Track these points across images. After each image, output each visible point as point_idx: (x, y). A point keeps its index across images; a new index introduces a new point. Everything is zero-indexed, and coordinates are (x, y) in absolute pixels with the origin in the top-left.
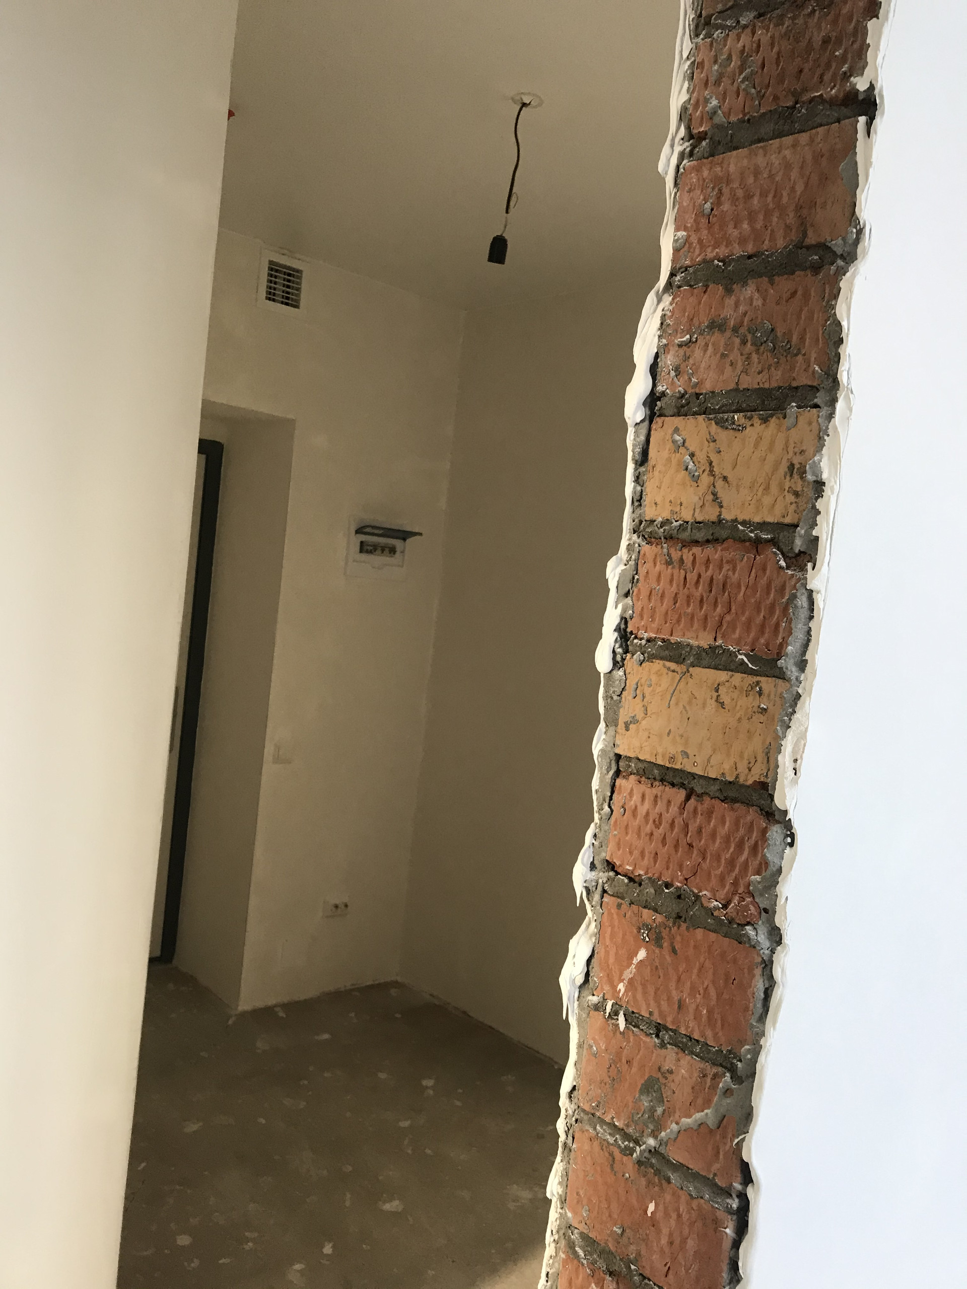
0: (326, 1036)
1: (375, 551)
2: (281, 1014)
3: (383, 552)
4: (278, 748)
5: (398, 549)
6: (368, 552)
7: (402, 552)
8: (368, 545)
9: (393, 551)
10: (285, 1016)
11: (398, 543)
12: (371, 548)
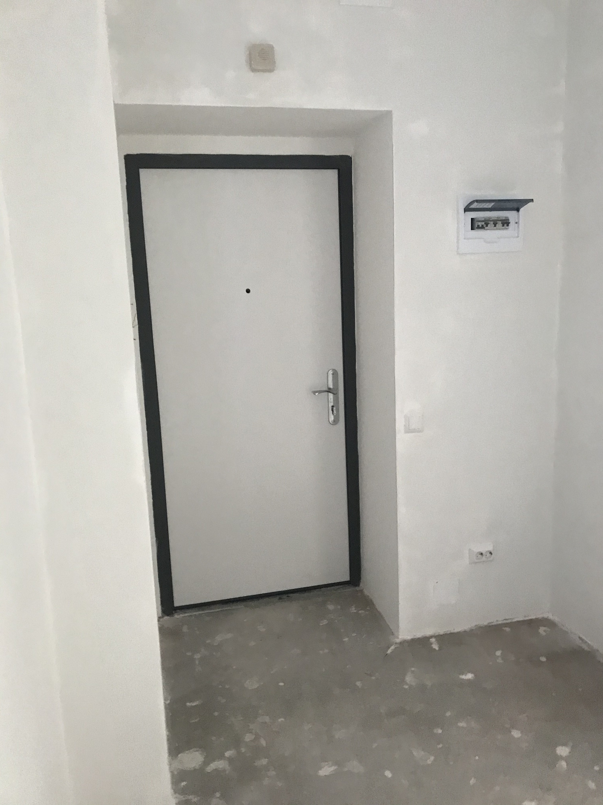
0: (470, 676)
1: (487, 226)
2: (436, 647)
3: (495, 226)
4: (407, 419)
5: (512, 221)
6: (479, 227)
7: (516, 223)
8: (480, 221)
9: (506, 223)
10: (437, 649)
11: (511, 215)
12: (483, 223)
